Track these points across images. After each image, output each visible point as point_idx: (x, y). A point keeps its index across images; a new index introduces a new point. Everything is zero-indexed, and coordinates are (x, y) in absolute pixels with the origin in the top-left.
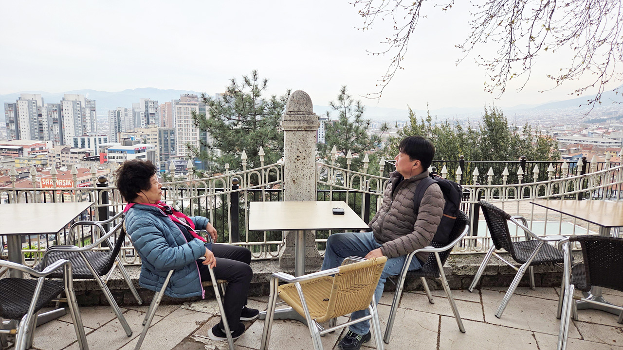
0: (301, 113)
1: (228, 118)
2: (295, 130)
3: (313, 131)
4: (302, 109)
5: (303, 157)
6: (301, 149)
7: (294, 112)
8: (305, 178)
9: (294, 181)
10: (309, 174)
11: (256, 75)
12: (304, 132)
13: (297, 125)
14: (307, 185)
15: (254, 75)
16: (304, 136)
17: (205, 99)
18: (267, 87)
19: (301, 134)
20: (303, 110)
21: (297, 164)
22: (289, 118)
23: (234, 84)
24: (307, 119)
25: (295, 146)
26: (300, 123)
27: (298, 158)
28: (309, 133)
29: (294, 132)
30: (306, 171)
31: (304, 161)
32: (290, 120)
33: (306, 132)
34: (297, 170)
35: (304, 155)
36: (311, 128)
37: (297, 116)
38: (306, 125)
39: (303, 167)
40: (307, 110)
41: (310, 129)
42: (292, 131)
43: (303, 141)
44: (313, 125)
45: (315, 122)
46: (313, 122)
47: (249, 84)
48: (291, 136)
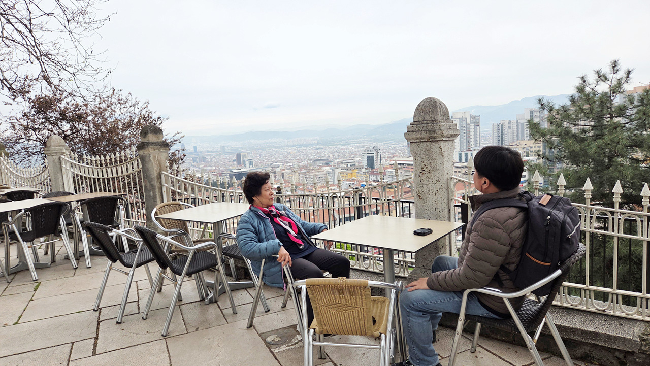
0: (425, 122)
1: (574, 124)
2: (418, 141)
3: (437, 141)
4: (427, 117)
5: (428, 171)
6: (426, 162)
7: (419, 121)
8: (431, 194)
9: (419, 196)
10: (435, 190)
11: (616, 66)
12: (428, 143)
13: (419, 135)
14: (434, 201)
15: (614, 67)
16: (429, 147)
17: (542, 105)
18: (631, 80)
19: (425, 146)
20: (428, 119)
21: (422, 178)
22: (412, 129)
23: (584, 82)
24: (429, 128)
25: (419, 159)
26: (421, 134)
27: (423, 172)
28: (434, 143)
29: (418, 144)
30: (431, 186)
31: (429, 175)
32: (413, 131)
33: (430, 143)
34: (423, 184)
35: (429, 168)
36: (434, 138)
37: (419, 126)
38: (427, 135)
39: (428, 181)
40: (432, 118)
41: (433, 140)
42: (416, 142)
43: (427, 153)
44: (435, 135)
45: (437, 132)
46: (435, 131)
47: (606, 78)
48: (415, 148)
